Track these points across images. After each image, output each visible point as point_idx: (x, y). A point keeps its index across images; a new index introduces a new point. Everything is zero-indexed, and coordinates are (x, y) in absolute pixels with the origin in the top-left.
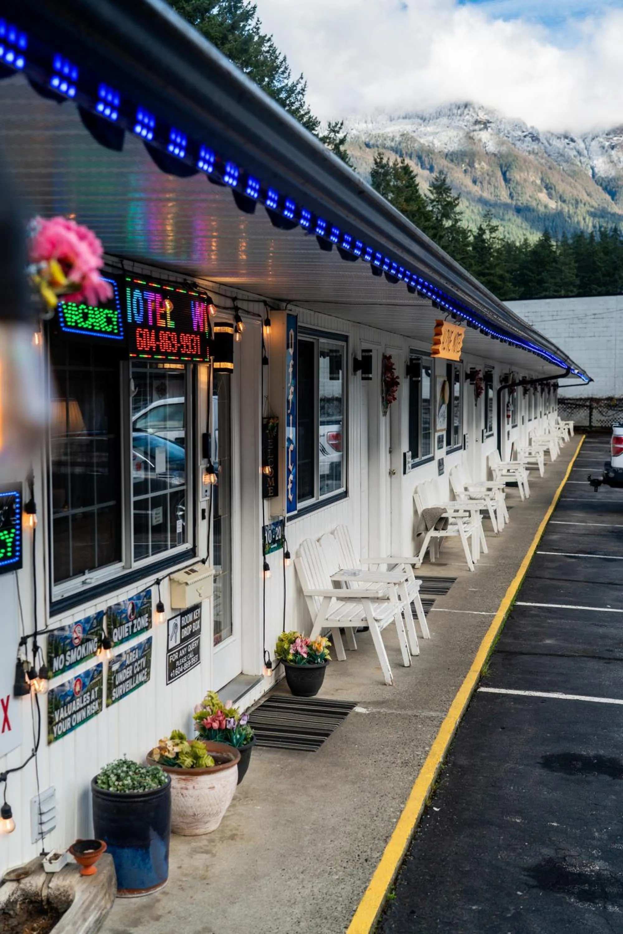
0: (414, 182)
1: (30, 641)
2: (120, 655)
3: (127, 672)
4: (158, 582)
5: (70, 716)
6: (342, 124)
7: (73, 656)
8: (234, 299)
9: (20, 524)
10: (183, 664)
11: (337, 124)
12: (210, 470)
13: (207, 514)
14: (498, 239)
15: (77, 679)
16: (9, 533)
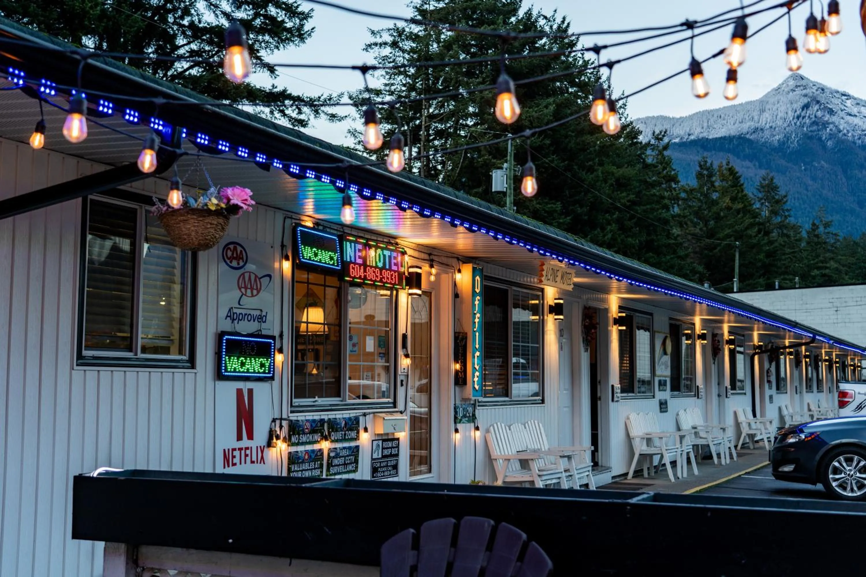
0: (739, 182)
1: (278, 422)
2: (336, 448)
3: (341, 461)
4: (365, 415)
5: (302, 471)
6: (665, 132)
7: (304, 439)
8: (430, 254)
9: (274, 357)
10: (384, 472)
11: (661, 132)
12: (407, 356)
13: (404, 383)
14: (832, 234)
15: (307, 452)
16: (267, 360)
